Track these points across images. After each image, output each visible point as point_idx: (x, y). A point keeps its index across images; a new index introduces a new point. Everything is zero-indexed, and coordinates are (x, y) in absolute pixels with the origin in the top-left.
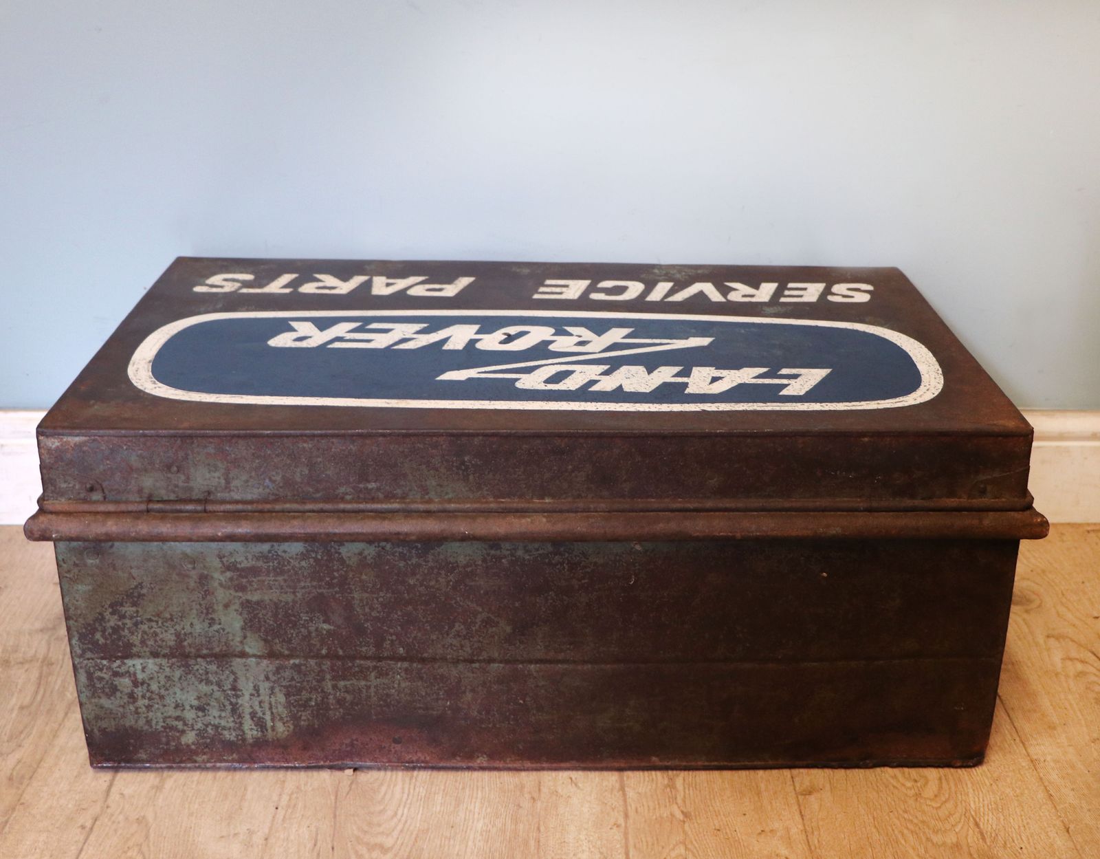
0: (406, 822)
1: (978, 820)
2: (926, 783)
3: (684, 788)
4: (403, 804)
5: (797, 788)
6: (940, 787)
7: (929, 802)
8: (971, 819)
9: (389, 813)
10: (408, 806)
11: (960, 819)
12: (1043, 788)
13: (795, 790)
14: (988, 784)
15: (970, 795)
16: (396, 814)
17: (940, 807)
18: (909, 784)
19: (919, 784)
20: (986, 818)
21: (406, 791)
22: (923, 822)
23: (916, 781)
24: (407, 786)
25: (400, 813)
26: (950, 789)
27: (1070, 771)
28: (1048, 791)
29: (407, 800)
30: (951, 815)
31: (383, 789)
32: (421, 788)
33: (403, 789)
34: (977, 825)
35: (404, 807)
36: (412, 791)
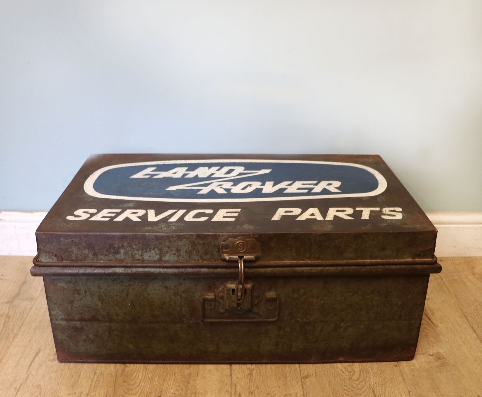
0: (143, 389)
1: (374, 389)
2: (354, 373)
3: (256, 376)
4: (142, 381)
5: (302, 375)
6: (360, 375)
7: (355, 382)
8: (371, 389)
9: (136, 385)
10: (144, 382)
11: (367, 389)
12: (401, 375)
13: (301, 376)
14: (379, 373)
15: (372, 378)
16: (139, 385)
17: (359, 384)
18: (347, 374)
19: (351, 374)
20: (377, 388)
21: (144, 375)
22: (352, 390)
23: (350, 372)
24: (144, 373)
25: (141, 385)
26: (364, 376)
27: (413, 367)
28: (403, 376)
29: (144, 379)
30: (363, 387)
31: (135, 374)
32: (150, 374)
33: (143, 374)
34: (373, 391)
35: (143, 382)
36: (146, 375)
